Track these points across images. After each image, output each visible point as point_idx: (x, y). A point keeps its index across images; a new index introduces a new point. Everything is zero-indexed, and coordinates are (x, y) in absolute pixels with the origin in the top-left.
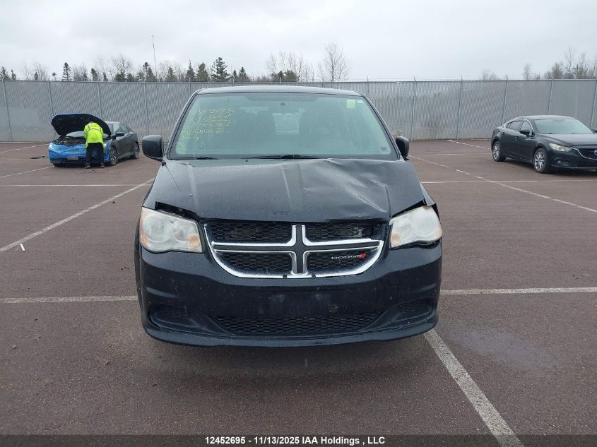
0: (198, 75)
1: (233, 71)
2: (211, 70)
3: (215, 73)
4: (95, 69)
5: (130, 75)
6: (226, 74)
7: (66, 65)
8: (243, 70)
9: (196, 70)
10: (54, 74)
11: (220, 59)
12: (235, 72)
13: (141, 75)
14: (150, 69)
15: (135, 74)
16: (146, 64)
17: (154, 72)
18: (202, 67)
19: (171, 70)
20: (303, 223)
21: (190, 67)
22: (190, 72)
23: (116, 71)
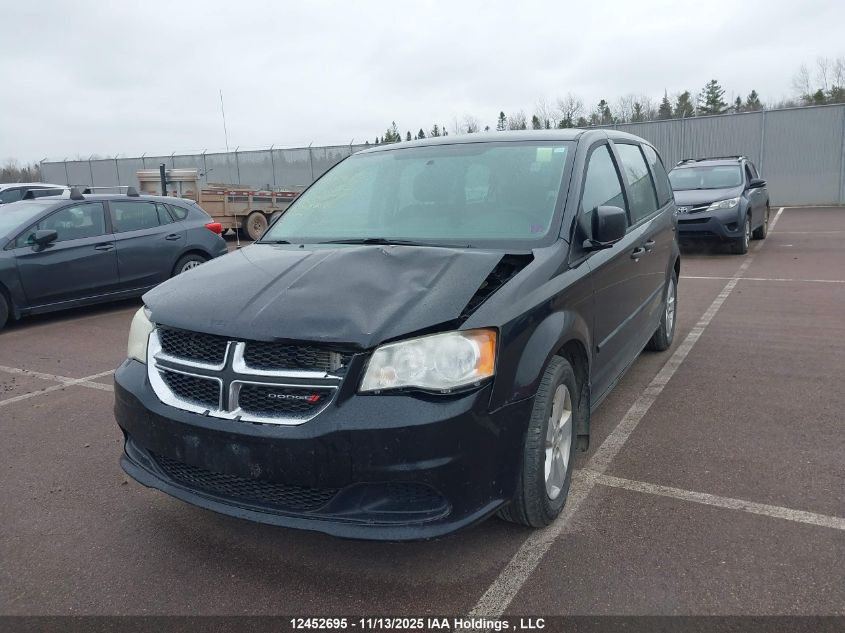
0: (676, 111)
1: (735, 99)
2: (699, 101)
3: (704, 105)
4: (537, 116)
5: (582, 120)
6: (722, 104)
7: (502, 115)
8: (754, 95)
9: (674, 104)
10: (487, 128)
11: (714, 82)
12: (738, 101)
13: (594, 117)
14: (607, 109)
15: (587, 117)
16: (603, 102)
17: (612, 111)
18: (684, 97)
19: (638, 108)
20: (241, 340)
21: (665, 100)
22: (665, 107)
23: (562, 117)
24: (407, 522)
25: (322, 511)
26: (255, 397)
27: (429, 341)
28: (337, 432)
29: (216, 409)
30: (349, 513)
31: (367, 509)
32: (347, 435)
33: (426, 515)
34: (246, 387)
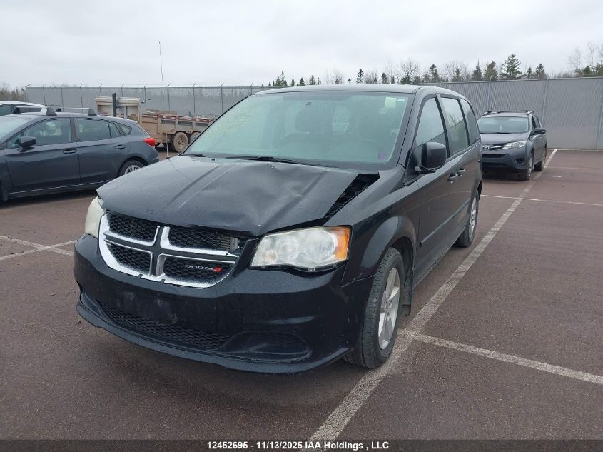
0: (485, 75)
1: (527, 69)
2: (502, 69)
3: (505, 72)
4: (386, 74)
5: (417, 78)
6: (518, 72)
7: (361, 71)
8: (541, 67)
9: (483, 70)
10: (349, 80)
11: (513, 56)
12: (530, 70)
13: (426, 76)
14: (436, 71)
15: (421, 76)
16: (433, 66)
17: (439, 73)
18: (491, 66)
19: (458, 71)
20: (167, 225)
21: (478, 67)
22: (477, 72)
23: (403, 75)
24: (280, 361)
25: (219, 350)
26: (176, 267)
27: (302, 233)
28: (233, 295)
29: (147, 274)
30: (239, 352)
31: (252, 350)
32: (240, 297)
33: (293, 357)
34: (169, 258)
